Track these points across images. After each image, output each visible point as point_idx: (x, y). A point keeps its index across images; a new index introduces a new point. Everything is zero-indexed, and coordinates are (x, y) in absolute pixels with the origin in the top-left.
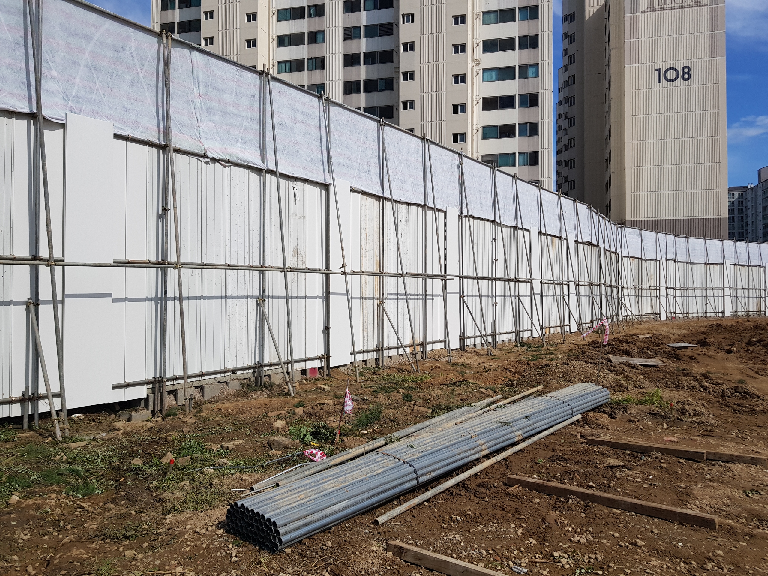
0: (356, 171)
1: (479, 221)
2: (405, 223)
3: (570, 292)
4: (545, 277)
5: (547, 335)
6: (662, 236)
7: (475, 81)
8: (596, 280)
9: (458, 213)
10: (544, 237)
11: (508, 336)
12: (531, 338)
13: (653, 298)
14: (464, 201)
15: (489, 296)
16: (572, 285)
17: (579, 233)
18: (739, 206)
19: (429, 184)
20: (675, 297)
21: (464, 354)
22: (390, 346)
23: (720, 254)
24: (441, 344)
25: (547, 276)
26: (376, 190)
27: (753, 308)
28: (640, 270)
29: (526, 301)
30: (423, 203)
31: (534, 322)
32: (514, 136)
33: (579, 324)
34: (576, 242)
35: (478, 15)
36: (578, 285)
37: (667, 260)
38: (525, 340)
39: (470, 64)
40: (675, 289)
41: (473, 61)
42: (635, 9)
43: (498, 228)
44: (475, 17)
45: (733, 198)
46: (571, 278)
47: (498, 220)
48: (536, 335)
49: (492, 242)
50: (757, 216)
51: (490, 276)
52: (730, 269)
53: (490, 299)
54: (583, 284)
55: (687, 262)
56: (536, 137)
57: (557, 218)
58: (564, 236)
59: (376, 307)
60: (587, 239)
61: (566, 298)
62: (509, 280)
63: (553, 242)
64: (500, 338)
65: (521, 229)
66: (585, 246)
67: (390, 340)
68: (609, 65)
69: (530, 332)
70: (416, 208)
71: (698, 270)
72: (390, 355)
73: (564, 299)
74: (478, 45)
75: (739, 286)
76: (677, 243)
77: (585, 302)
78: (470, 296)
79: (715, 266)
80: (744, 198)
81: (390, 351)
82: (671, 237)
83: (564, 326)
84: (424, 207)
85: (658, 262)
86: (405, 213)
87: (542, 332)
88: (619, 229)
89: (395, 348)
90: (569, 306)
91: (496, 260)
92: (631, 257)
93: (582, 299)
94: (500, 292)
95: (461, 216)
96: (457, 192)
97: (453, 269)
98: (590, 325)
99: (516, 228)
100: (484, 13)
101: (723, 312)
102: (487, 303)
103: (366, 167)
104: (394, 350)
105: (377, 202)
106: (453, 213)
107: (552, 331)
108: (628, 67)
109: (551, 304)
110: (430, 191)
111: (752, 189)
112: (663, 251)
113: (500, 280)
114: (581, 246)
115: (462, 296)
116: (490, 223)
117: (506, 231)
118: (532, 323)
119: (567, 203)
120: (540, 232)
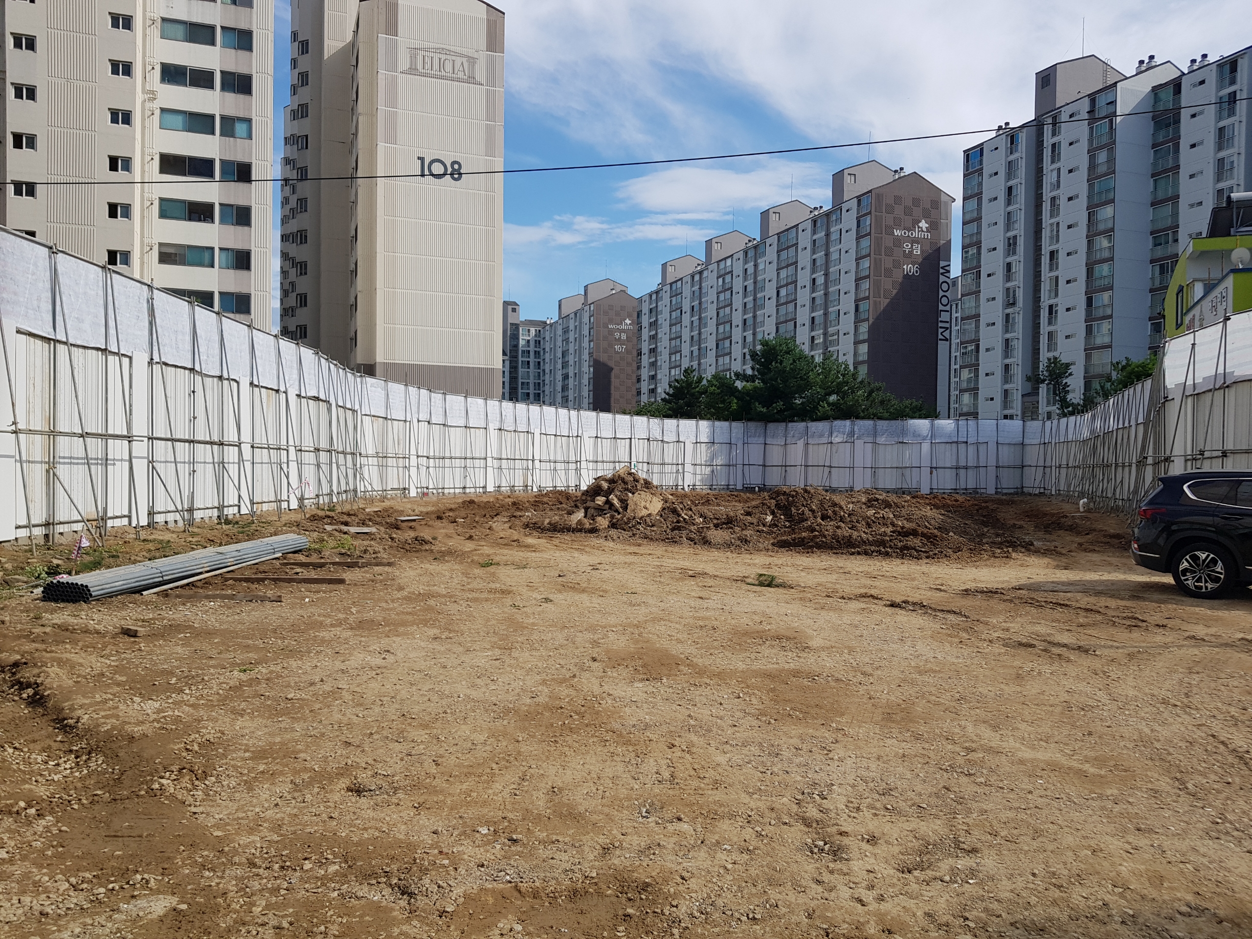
0: (23, 309)
1: (173, 369)
2: (80, 371)
3: (290, 458)
4: (257, 440)
5: (259, 512)
6: (412, 390)
7: (147, 125)
8: (324, 444)
9: (147, 359)
10: (256, 390)
11: (209, 513)
12: (238, 515)
13: (401, 469)
14: (155, 344)
15: (185, 462)
16: (292, 450)
17: (302, 384)
18: (536, 347)
19: (111, 323)
20: (428, 468)
21: (154, 531)
22: (62, 520)
23: (483, 416)
24: (123, 519)
25: (260, 439)
26: (48, 332)
27: (519, 483)
28: (384, 434)
29: (233, 469)
30: (103, 347)
31: (242, 495)
32: (213, 222)
33: (301, 499)
34: (299, 396)
35: (154, 22)
36: (301, 450)
37: (418, 421)
38: (230, 517)
39: (139, 97)
40: (428, 458)
41: (144, 91)
42: (392, 66)
43: (198, 378)
44: (149, 22)
45: (529, 335)
46: (291, 442)
47: (197, 368)
48: (244, 511)
49: (190, 395)
50: (556, 362)
51: (187, 437)
52: (493, 434)
53: (187, 465)
54: (307, 449)
55: (444, 425)
56: (246, 228)
57: (275, 366)
58: (282, 389)
59: (44, 473)
60: (312, 393)
61: (284, 466)
62: (212, 443)
63: (268, 396)
64: (198, 515)
65: (228, 379)
66: (310, 402)
67: (63, 512)
68: (356, 134)
69: (236, 508)
70: (94, 352)
71: (456, 435)
72: (61, 531)
73: (281, 468)
74: (153, 68)
75: (504, 456)
76: (433, 400)
77: (309, 472)
78: (161, 462)
79: (477, 430)
80: (542, 336)
81: (62, 526)
82: (424, 392)
83: (280, 501)
84: (104, 351)
85: (408, 423)
86: (81, 359)
87: (252, 508)
88: (359, 379)
89: (68, 523)
90: (287, 478)
91: (195, 418)
92: (374, 416)
93: (305, 468)
94: (199, 458)
95: (151, 362)
96: (146, 332)
97: (140, 428)
98: (315, 501)
99: (220, 378)
100: (164, 20)
101: (485, 487)
102: (184, 470)
103: (35, 303)
104: (66, 525)
105: (47, 345)
106: (141, 359)
107: (265, 507)
108: (381, 146)
109: (264, 474)
110: (112, 332)
111: (551, 325)
112: (414, 409)
113: (199, 442)
114: (304, 401)
115: (151, 462)
116: (187, 371)
117: (208, 381)
118: (240, 496)
119: (288, 347)
120: (251, 384)
